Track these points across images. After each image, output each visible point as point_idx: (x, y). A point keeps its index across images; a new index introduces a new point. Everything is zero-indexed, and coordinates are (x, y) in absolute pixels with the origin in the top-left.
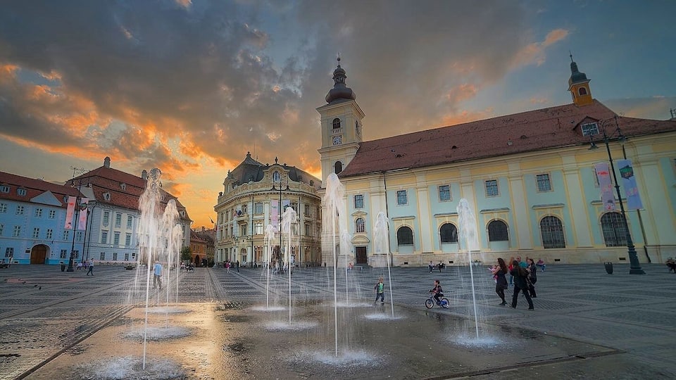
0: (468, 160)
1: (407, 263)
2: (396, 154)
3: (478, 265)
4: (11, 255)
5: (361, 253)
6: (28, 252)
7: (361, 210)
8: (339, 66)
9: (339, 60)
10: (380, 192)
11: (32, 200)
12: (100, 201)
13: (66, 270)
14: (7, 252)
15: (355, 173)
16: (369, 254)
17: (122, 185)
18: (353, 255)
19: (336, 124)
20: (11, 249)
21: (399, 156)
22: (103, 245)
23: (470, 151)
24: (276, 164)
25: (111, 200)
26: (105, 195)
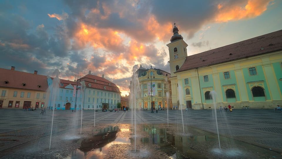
0: (238, 59)
1: (210, 108)
2: (202, 60)
3: (248, 108)
4: (60, 106)
5: (189, 104)
6: (64, 105)
7: (188, 85)
8: (175, 26)
9: (175, 24)
10: (196, 77)
11: (65, 87)
12: (87, 87)
13: (74, 111)
14: (58, 105)
15: (184, 69)
16: (193, 104)
17: (95, 81)
18: (185, 104)
19: (176, 50)
20: (60, 104)
21: (204, 61)
22: (89, 103)
23: (239, 55)
24: (151, 68)
25: (91, 86)
26: (89, 84)
